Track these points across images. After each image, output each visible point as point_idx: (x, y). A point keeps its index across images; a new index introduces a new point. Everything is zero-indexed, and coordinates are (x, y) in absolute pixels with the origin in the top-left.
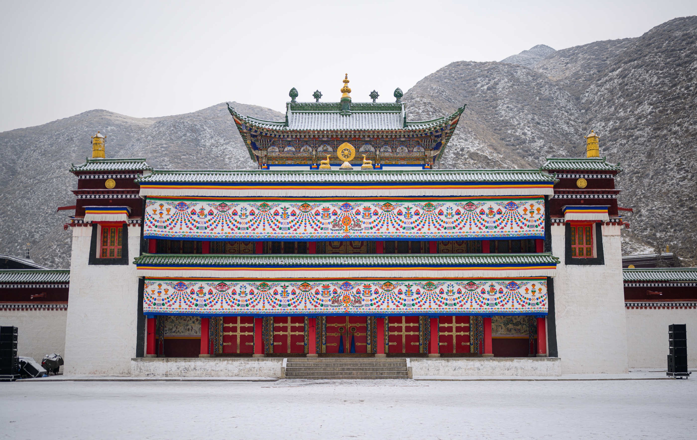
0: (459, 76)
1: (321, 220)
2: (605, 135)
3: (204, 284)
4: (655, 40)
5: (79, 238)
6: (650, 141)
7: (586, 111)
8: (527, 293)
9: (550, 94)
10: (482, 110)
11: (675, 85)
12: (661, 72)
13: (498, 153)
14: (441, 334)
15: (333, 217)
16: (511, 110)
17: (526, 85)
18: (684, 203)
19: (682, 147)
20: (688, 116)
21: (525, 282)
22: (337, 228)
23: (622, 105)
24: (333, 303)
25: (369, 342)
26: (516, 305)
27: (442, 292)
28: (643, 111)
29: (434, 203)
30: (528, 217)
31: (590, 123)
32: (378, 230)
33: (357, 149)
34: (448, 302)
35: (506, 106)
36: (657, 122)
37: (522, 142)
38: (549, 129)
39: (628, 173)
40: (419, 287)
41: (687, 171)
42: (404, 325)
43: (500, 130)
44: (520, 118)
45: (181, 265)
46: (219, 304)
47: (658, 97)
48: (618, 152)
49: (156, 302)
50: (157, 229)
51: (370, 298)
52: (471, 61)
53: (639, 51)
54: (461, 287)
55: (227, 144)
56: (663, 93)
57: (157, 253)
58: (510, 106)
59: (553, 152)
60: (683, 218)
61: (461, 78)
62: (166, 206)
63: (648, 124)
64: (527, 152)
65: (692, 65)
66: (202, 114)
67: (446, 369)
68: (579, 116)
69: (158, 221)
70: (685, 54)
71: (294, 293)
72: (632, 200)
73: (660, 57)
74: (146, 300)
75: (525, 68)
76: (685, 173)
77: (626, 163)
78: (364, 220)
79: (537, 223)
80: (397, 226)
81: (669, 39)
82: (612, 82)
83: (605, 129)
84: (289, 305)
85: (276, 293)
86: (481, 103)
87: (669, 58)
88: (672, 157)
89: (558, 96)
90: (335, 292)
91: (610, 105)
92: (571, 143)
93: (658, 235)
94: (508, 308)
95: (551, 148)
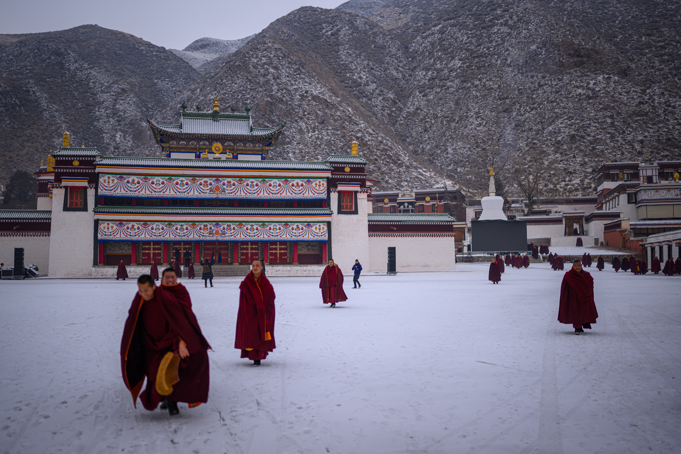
0: (307, 21)
1: (203, 188)
2: (425, 83)
3: (134, 223)
4: (468, 3)
5: (57, 195)
6: (458, 91)
7: (413, 59)
8: (316, 230)
9: (383, 42)
10: (326, 54)
11: (480, 45)
12: (470, 32)
13: (336, 96)
14: (271, 251)
15: (210, 187)
16: (350, 55)
17: (364, 33)
18: (479, 145)
19: (480, 99)
20: (486, 73)
21: (315, 224)
22: (212, 193)
23: (440, 58)
24: (209, 234)
25: (229, 256)
26: (310, 236)
27: (270, 229)
28: (454, 65)
29: (267, 180)
30: (317, 188)
31: (415, 71)
32: (235, 194)
33: (223, 144)
34: (274, 234)
35: (346, 51)
36: (464, 76)
37: (358, 85)
38: (381, 74)
39: (440, 117)
40: (258, 226)
41: (483, 119)
42: (249, 247)
43: (340, 73)
44: (357, 63)
45: (122, 213)
46: (144, 235)
47: (466, 55)
48: (434, 98)
49: (106, 234)
50: (106, 191)
51: (230, 232)
52: (318, 7)
53: (455, 11)
54: (281, 226)
55: (91, 68)
56: (470, 51)
57: (105, 204)
58: (349, 52)
59: (384, 94)
60: (477, 156)
61: (309, 22)
62: (112, 178)
63: (457, 77)
64: (362, 94)
65: (493, 29)
66: (64, 35)
67: (272, 271)
68: (406, 63)
69: (107, 187)
70: (488, 19)
71: (187, 229)
72: (442, 140)
73: (470, 19)
74: (100, 232)
75: (363, 18)
76: (481, 120)
77: (439, 108)
78: (227, 189)
79: (322, 192)
80: (246, 192)
81: (478, 5)
82: (433, 36)
83: (425, 77)
84: (184, 236)
85: (177, 229)
86: (325, 47)
87: (477, 21)
88: (473, 106)
89: (390, 45)
90: (211, 228)
91: (430, 57)
92: (399, 87)
93: (459, 170)
94: (306, 238)
95: (381, 91)
